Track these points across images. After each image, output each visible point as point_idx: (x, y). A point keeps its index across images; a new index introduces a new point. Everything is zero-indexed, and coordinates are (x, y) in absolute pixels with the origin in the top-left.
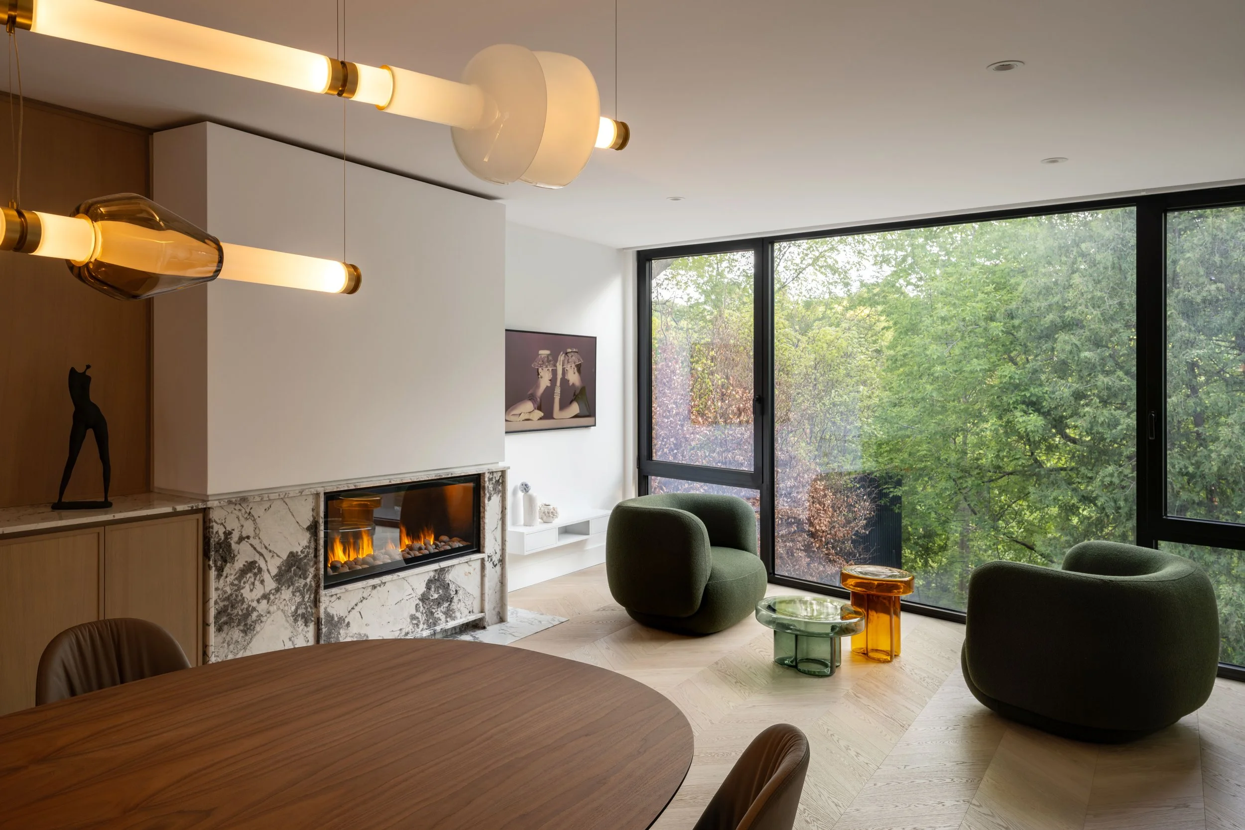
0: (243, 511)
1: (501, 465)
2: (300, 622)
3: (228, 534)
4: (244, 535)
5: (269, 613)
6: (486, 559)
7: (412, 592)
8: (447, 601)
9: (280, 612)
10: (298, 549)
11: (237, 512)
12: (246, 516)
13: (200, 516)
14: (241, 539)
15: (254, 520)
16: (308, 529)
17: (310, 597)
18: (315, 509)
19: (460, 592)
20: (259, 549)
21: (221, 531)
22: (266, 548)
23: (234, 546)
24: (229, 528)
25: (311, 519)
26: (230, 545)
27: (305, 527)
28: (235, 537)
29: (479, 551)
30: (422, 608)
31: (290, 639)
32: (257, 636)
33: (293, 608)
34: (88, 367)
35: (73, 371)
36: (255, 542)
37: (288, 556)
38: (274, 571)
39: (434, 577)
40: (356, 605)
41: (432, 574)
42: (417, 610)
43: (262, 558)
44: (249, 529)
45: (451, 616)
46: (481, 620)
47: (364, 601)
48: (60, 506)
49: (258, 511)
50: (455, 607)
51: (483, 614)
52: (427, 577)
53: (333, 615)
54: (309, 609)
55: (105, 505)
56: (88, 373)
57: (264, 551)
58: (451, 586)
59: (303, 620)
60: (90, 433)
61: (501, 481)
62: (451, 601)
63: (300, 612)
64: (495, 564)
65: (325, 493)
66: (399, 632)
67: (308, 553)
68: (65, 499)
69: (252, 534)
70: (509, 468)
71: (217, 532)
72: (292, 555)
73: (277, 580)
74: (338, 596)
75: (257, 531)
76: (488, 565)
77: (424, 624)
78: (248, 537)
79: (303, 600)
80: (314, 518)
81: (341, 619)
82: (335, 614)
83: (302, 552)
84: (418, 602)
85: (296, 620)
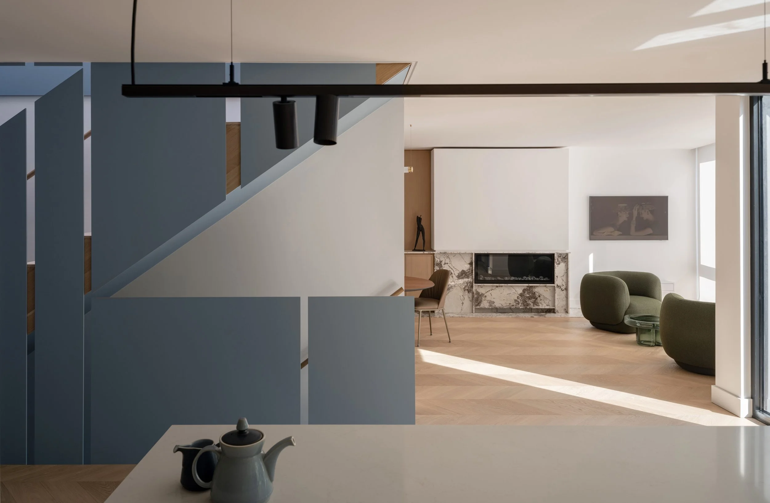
0: (446, 256)
1: (567, 251)
2: (466, 292)
3: (441, 262)
4: (446, 262)
5: (455, 286)
6: (556, 286)
7: (515, 292)
8: (534, 298)
9: (459, 287)
10: (465, 269)
11: (444, 256)
12: (447, 257)
13: (432, 255)
14: (445, 264)
15: (450, 259)
16: (469, 264)
17: (470, 285)
18: (472, 258)
19: (542, 297)
20: (451, 267)
21: (439, 260)
22: (454, 267)
23: (443, 265)
24: (441, 260)
25: (471, 261)
26: (442, 265)
27: (468, 263)
28: (443, 263)
29: (553, 283)
30: (520, 298)
31: (463, 296)
32: (451, 292)
33: (464, 287)
34: (421, 216)
35: (417, 217)
36: (450, 265)
37: (462, 271)
38: (457, 275)
39: (527, 288)
40: (489, 291)
41: (526, 287)
42: (518, 298)
43: (452, 270)
44: (448, 261)
45: (536, 304)
46: (554, 309)
47: (493, 290)
48: (414, 250)
49: (450, 257)
50: (539, 301)
51: (554, 307)
52: (523, 288)
53: (479, 292)
54: (470, 288)
55: (424, 250)
56: (421, 217)
57: (453, 268)
58: (536, 294)
59: (468, 291)
60: (421, 232)
61: (565, 258)
62: (536, 299)
63: (466, 288)
64: (562, 289)
65: (475, 254)
66: (509, 304)
67: (469, 271)
68: (416, 249)
69: (449, 263)
70: (570, 253)
71: (437, 261)
72: (463, 271)
73: (457, 277)
74: (481, 286)
75: (451, 262)
76: (557, 290)
77: (521, 304)
78: (448, 263)
79: (467, 285)
80: (472, 261)
81: (483, 294)
82: (480, 292)
83: (467, 270)
84: (518, 296)
85: (465, 290)
